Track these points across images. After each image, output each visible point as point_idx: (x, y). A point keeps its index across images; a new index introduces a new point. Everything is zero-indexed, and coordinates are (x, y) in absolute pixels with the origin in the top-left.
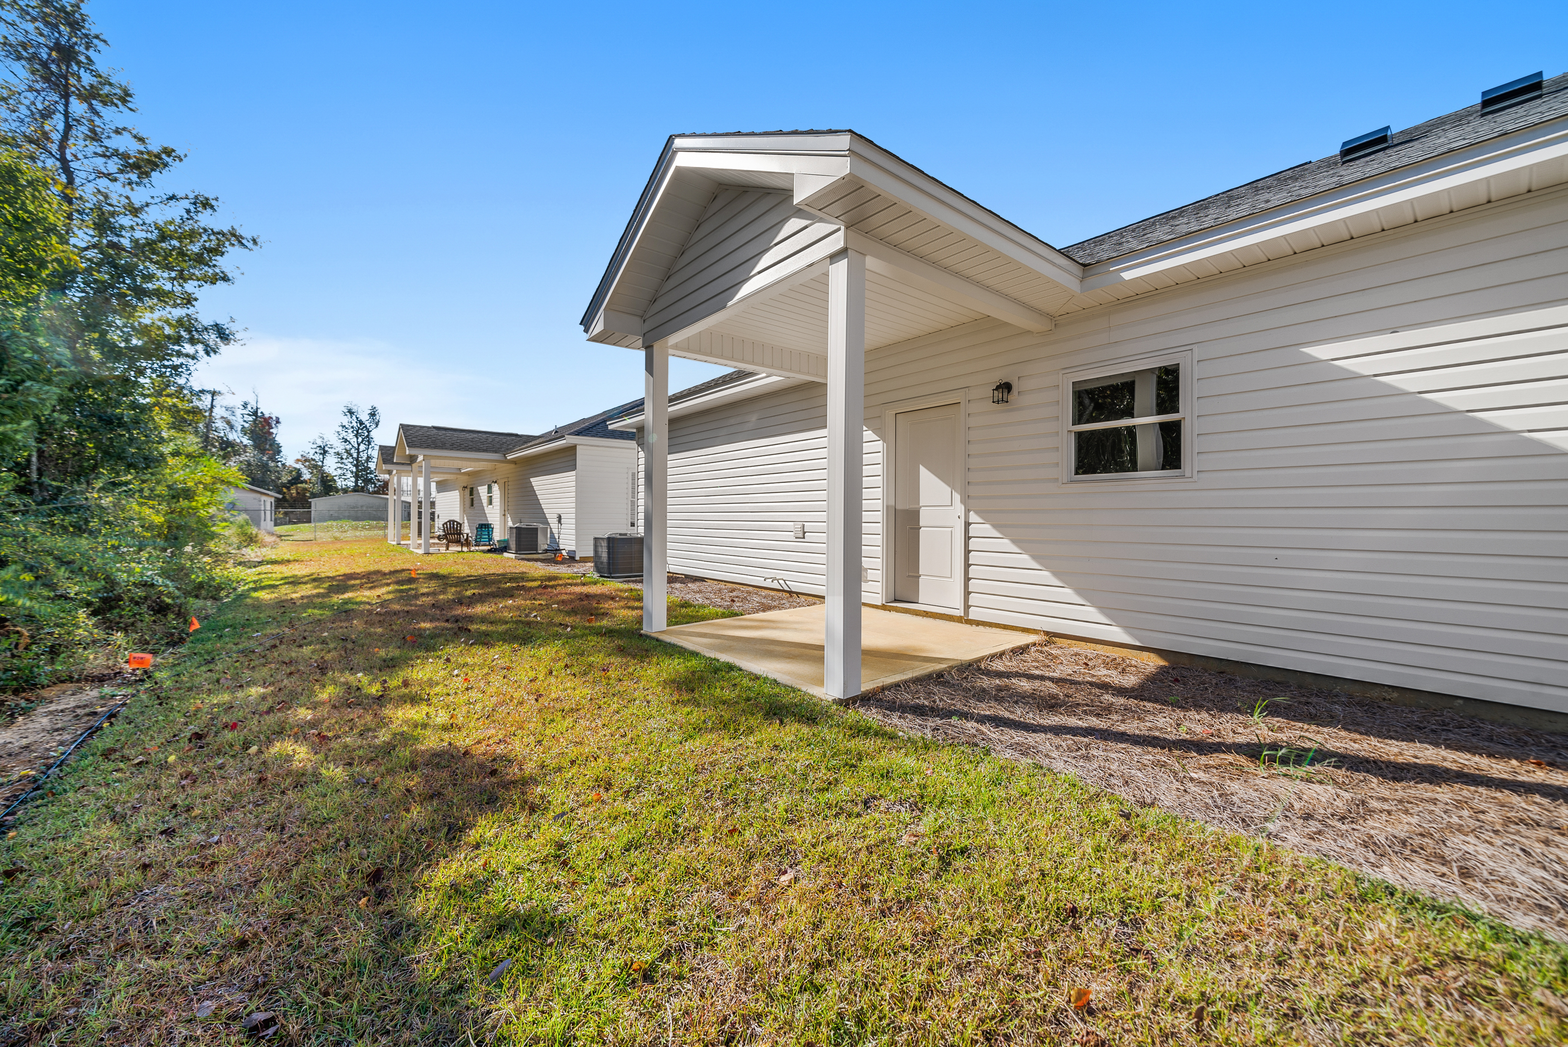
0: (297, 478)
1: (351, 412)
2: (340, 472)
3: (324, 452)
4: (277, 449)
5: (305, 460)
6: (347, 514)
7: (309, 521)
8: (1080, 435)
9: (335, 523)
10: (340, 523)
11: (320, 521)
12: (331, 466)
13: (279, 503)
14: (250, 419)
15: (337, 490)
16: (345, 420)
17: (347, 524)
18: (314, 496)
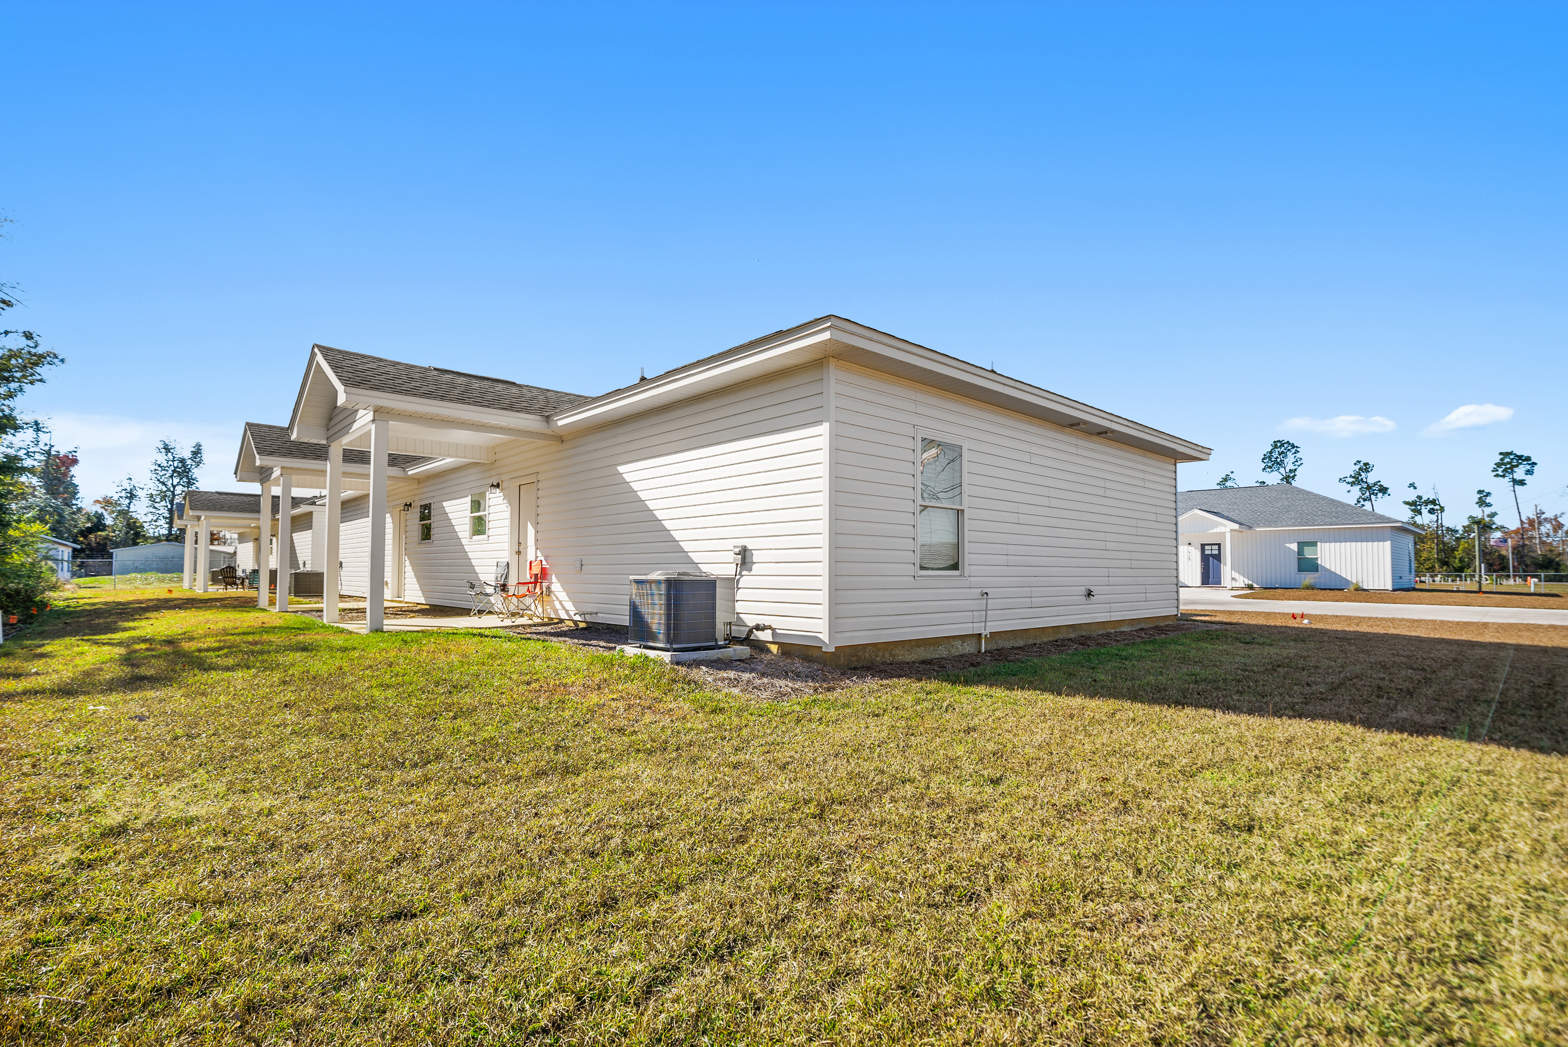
0: (98, 524)
1: (167, 449)
2: (150, 517)
3: (131, 496)
4: (72, 491)
5: (107, 502)
6: (155, 566)
7: (110, 573)
8: (423, 525)
9: (139, 576)
10: (144, 575)
11: (122, 573)
12: (140, 510)
13: (76, 553)
14: (43, 458)
15: (146, 538)
16: (162, 458)
17: (152, 576)
18: (117, 545)
